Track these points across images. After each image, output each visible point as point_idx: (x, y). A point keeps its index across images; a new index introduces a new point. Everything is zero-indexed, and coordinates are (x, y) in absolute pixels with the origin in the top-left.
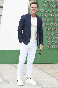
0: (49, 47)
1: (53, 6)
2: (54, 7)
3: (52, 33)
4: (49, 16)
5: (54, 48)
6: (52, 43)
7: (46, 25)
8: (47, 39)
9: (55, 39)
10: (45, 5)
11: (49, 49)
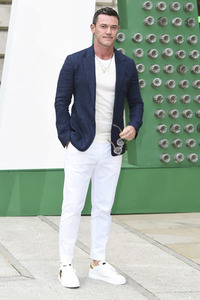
0: (166, 157)
1: (177, 21)
2: (180, 24)
3: (175, 113)
4: (164, 56)
5: (181, 160)
6: (173, 145)
7: (153, 86)
8: (158, 131)
9: (185, 130)
10: (150, 20)
11: (164, 165)
